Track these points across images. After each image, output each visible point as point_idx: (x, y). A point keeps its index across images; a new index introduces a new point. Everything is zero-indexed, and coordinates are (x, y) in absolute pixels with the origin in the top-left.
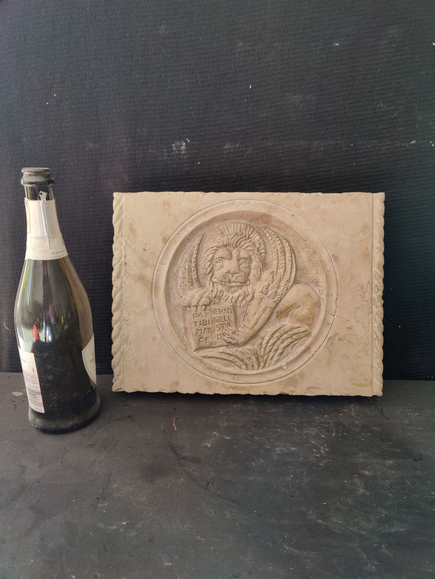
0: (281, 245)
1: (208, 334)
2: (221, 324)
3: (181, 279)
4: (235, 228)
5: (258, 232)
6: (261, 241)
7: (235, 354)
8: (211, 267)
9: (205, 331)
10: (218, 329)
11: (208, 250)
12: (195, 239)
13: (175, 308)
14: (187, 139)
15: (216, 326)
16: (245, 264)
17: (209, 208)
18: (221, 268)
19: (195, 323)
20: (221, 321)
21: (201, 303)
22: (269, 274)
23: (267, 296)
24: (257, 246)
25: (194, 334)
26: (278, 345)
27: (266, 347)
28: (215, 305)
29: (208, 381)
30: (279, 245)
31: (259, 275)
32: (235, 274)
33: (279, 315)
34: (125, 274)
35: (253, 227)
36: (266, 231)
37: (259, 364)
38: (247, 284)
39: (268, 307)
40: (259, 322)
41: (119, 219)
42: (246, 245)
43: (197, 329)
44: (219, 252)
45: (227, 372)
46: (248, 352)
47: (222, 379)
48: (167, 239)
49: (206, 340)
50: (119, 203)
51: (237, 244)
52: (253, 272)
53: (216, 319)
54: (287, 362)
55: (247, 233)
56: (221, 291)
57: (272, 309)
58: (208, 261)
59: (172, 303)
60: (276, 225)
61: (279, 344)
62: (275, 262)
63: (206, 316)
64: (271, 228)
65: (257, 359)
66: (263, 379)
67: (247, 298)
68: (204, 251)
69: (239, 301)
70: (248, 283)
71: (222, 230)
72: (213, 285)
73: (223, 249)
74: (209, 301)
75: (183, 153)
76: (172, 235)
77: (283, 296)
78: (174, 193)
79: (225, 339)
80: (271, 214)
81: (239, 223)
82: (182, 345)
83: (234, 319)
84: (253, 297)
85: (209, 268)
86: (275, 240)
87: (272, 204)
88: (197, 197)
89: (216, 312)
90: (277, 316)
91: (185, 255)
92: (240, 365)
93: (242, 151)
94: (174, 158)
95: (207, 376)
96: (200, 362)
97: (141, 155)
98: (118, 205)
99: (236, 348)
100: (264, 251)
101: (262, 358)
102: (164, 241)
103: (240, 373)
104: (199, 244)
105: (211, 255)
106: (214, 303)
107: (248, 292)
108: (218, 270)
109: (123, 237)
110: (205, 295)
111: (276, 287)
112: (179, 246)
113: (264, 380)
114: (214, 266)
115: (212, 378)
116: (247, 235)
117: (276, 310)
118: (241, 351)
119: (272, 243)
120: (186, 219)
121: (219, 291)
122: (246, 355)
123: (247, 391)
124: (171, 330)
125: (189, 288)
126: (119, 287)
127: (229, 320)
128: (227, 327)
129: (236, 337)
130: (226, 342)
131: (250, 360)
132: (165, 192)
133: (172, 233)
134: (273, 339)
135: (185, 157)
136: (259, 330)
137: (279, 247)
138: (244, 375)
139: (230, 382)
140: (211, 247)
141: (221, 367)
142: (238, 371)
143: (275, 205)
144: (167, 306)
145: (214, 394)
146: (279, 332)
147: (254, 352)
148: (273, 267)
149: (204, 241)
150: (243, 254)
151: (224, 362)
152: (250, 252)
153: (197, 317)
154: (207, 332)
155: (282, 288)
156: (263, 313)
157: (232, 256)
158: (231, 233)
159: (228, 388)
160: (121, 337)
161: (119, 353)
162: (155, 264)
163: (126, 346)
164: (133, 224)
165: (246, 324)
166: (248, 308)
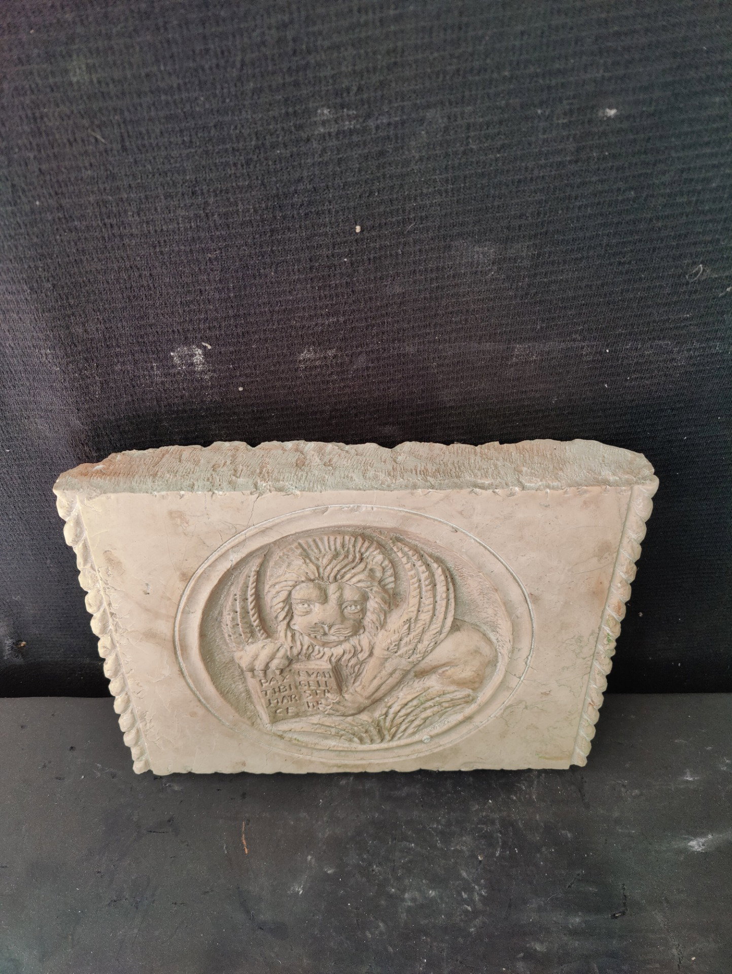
0: (427, 572)
5: (378, 548)
6: (386, 562)
8: (286, 609)
11: (277, 583)
12: (246, 568)
14: (204, 344)
16: (353, 607)
17: (271, 520)
18: (307, 614)
21: (272, 666)
23: (397, 654)
24: (378, 574)
27: (394, 718)
28: (298, 665)
29: (295, 760)
31: (382, 620)
32: (334, 626)
33: (419, 674)
34: (116, 630)
35: (370, 539)
36: (398, 548)
38: (358, 633)
39: (399, 669)
41: (77, 542)
42: (355, 580)
45: (327, 748)
47: (320, 756)
48: (190, 574)
50: (69, 509)
51: (337, 578)
52: (370, 616)
54: (430, 735)
55: (357, 550)
56: (309, 647)
58: (280, 602)
62: (413, 601)
66: (388, 754)
67: (360, 656)
68: (270, 584)
69: (345, 660)
70: (362, 630)
71: (305, 546)
73: (307, 585)
74: (287, 662)
75: (199, 368)
76: (199, 568)
77: (426, 654)
81: (338, 532)
82: (245, 720)
85: (283, 611)
86: (415, 564)
87: (410, 512)
90: (416, 676)
91: (232, 589)
93: (341, 364)
95: (293, 754)
98: (69, 515)
100: (392, 579)
101: (387, 730)
102: (185, 578)
103: (349, 749)
105: (285, 593)
106: (297, 663)
107: (362, 648)
108: (301, 615)
109: (95, 571)
110: (281, 654)
111: (416, 641)
112: (216, 585)
113: (392, 756)
114: (293, 609)
115: (302, 755)
117: (413, 671)
119: (408, 568)
120: (225, 540)
121: (305, 647)
123: (362, 768)
124: (222, 703)
125: (247, 641)
126: (109, 644)
129: (341, 708)
135: (206, 377)
136: (383, 697)
137: (423, 576)
138: (357, 751)
139: (334, 760)
140: (284, 580)
142: (347, 746)
145: (308, 773)
146: (419, 700)
148: (409, 611)
149: (268, 562)
150: (349, 594)
152: (364, 588)
153: (267, 684)
155: (426, 643)
156: (389, 678)
157: (326, 597)
158: (323, 551)
159: (330, 767)
160: (132, 713)
161: (134, 732)
162: (174, 615)
163: (144, 723)
164: (112, 551)
165: (358, 689)
166: (362, 667)
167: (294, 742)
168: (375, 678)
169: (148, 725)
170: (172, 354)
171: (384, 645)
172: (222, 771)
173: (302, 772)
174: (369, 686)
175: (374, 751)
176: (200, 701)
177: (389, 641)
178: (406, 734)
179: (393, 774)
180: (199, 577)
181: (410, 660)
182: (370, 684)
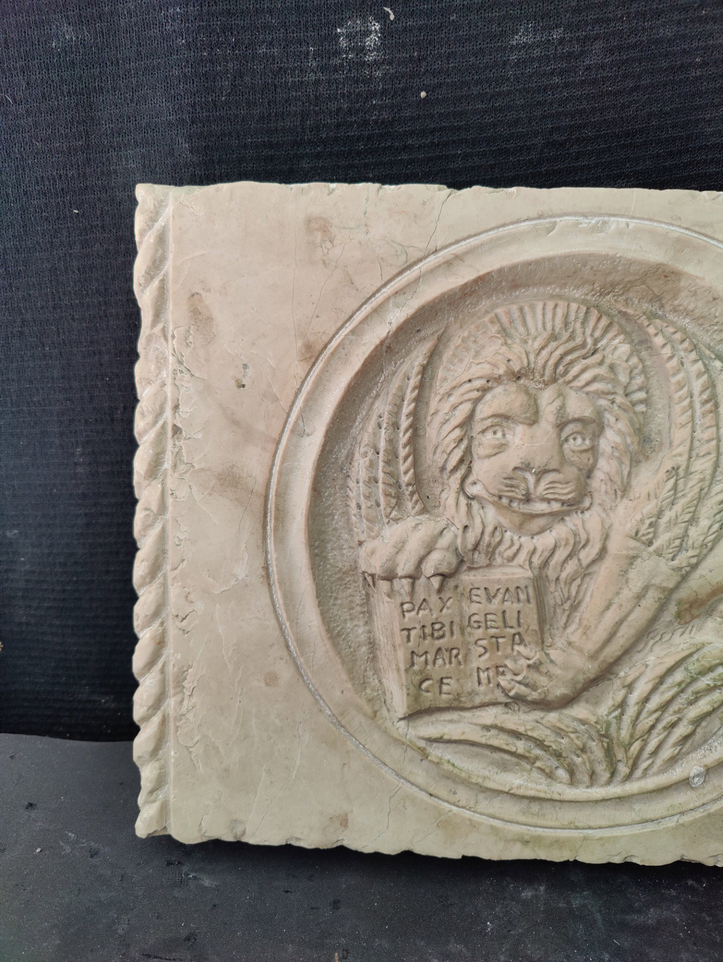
0: (705, 377)
1: (447, 666)
2: (492, 637)
3: (361, 484)
4: (549, 315)
5: (622, 331)
6: (634, 360)
7: (534, 734)
8: (463, 446)
9: (438, 657)
10: (482, 650)
11: (454, 388)
12: (409, 352)
13: (341, 579)
14: (386, 9)
15: (473, 640)
16: (579, 441)
17: (463, 243)
18: (500, 450)
19: (405, 633)
20: (492, 627)
21: (429, 568)
22: (662, 475)
23: (651, 549)
24: (623, 378)
25: (402, 667)
26: (680, 709)
27: (639, 714)
28: (473, 573)
29: (443, 818)
30: (699, 375)
31: (625, 477)
32: (546, 475)
33: (686, 609)
34: (175, 466)
35: (609, 315)
36: (656, 328)
37: (612, 770)
38: (582, 506)
39: (654, 585)
40: (620, 634)
41: (152, 278)
42: (587, 376)
43: (413, 652)
44: (494, 397)
45: (506, 790)
46: (578, 729)
47: (491, 811)
48: (319, 347)
49: (440, 687)
50: (153, 220)
51: (558, 371)
52: (605, 466)
53: (474, 618)
54: (706, 766)
55: (588, 331)
56: (496, 528)
57: (666, 593)
58: (456, 427)
59: (331, 561)
60: (691, 307)
61: (681, 706)
62: (680, 435)
63: (441, 611)
64: (671, 317)
65: (609, 752)
66: (624, 815)
67: (583, 555)
68: (442, 391)
69: (556, 563)
70: (587, 503)
71: (504, 320)
72: (469, 506)
73: (507, 386)
74: (454, 561)
75: (370, 58)
76: (334, 336)
77: (705, 551)
78: (345, 186)
79: (503, 683)
80: (680, 267)
81: (560, 297)
82: (362, 702)
83: (536, 622)
84: (603, 551)
85: (456, 451)
86: (684, 360)
87: (687, 232)
88: (424, 203)
89: (477, 595)
90: (679, 615)
91: (377, 404)
92: (551, 767)
93: (570, 54)
94: (340, 76)
95: (440, 802)
96: (420, 757)
97: (230, 65)
98: (150, 227)
99: (537, 715)
100: (642, 395)
101: (623, 750)
102: (309, 355)
103: (548, 796)
104: (425, 370)
105: (466, 408)
106: (470, 569)
107: (588, 535)
108: (489, 456)
109: (166, 339)
110: (444, 541)
111: (686, 519)
112: (357, 374)
113: (627, 820)
114: (475, 443)
115: (458, 806)
116: (590, 341)
117: (676, 596)
118: (554, 726)
119: (673, 368)
120: (386, 279)
121: (489, 529)
122: (572, 740)
123: (571, 851)
124: (327, 652)
125: (387, 517)
126: (154, 507)
127: (519, 625)
128: (509, 648)
129: (542, 680)
130: (507, 695)
131: (584, 756)
132: (313, 185)
133: (334, 329)
134: (663, 688)
135: (378, 74)
136: (618, 661)
137: (697, 385)
138: (560, 801)
139: (517, 823)
140: (467, 379)
141: (487, 773)
142: (543, 787)
143: (696, 235)
144: (314, 574)
145: (464, 857)
146: (686, 669)
147: (598, 731)
148: (674, 453)
149: (441, 358)
150: (577, 406)
151: (497, 756)
152: (600, 397)
153: (413, 613)
154: (444, 659)
155: (704, 523)
156: (634, 607)
157: (537, 412)
158: (533, 331)
159: (507, 841)
160: (162, 671)
161: (156, 720)
162: (276, 435)
163: (178, 698)
164: (204, 294)
165: (574, 638)
166: (585, 586)
167: (447, 767)
168: (608, 608)
169: (186, 702)
170: (339, 30)
171: (630, 527)
172: (298, 839)
173: (454, 853)
174: (596, 627)
175: (597, 802)
176: (288, 647)
177: (639, 517)
178: (659, 762)
179: (629, 869)
180: (333, 354)
181: (676, 563)
182: (599, 622)
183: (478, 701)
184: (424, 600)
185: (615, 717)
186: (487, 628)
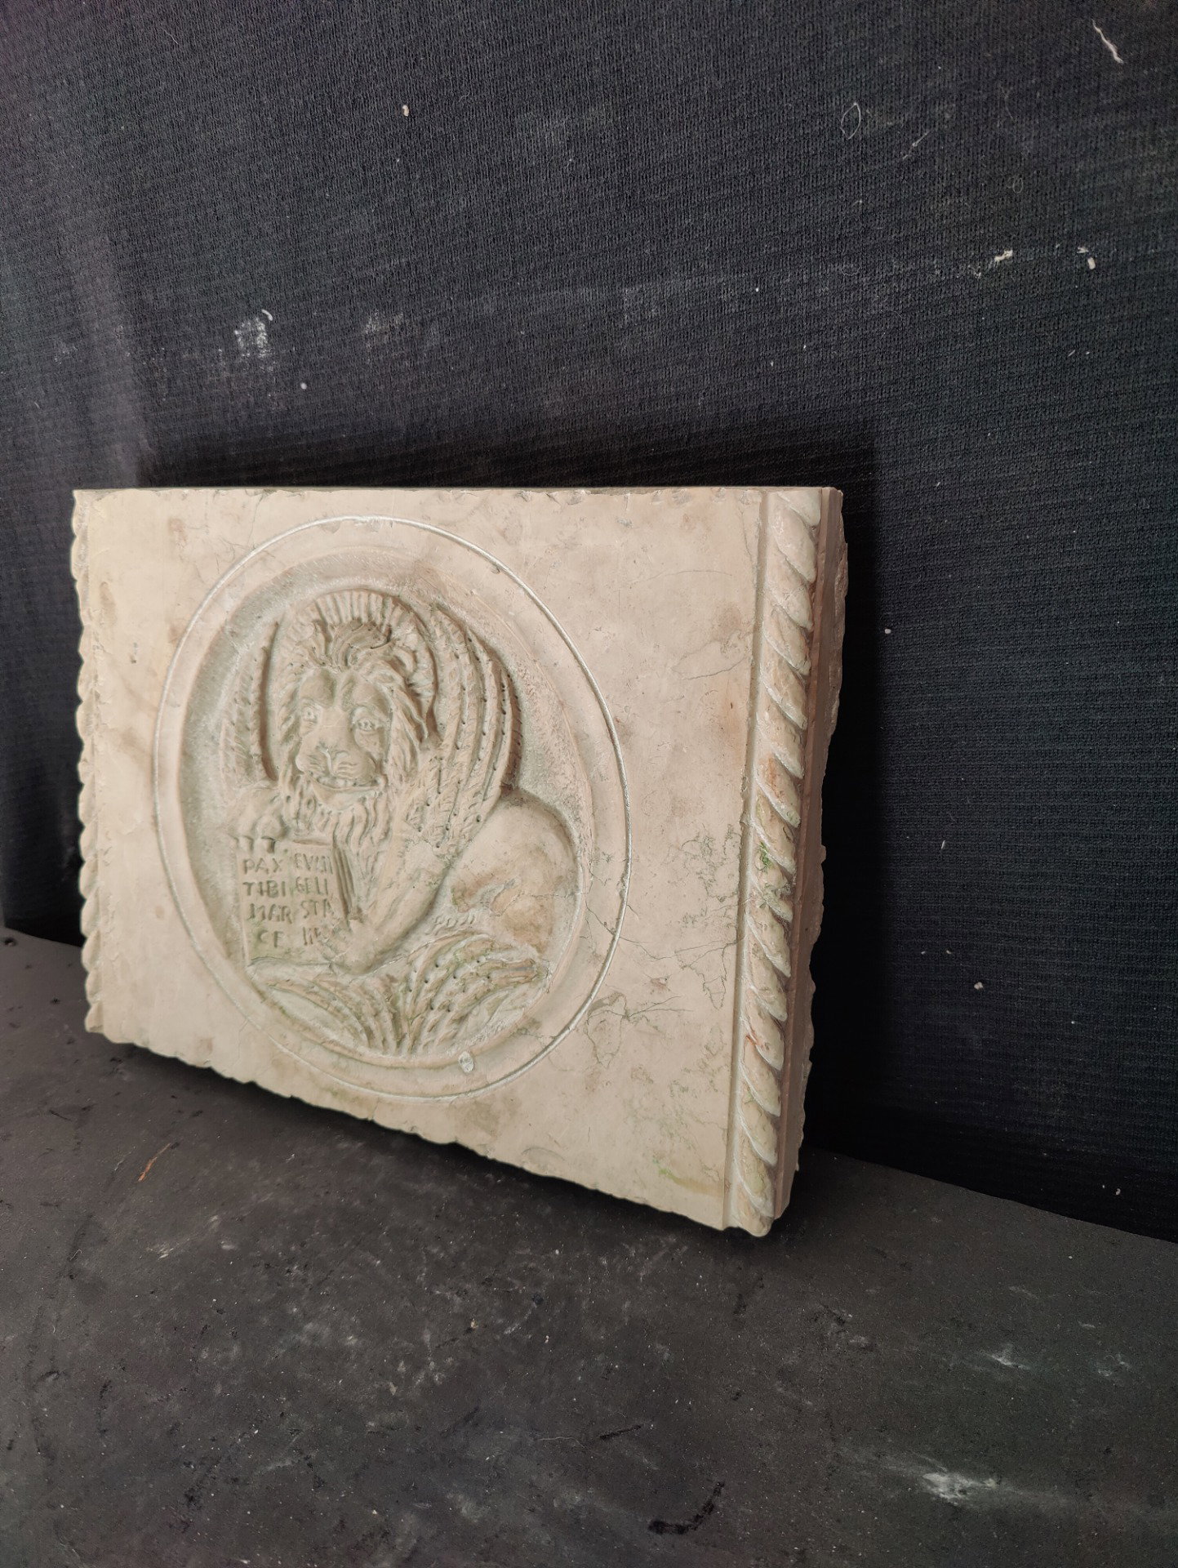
1: (281, 922)
2: (311, 900)
6: (422, 651)
8: (289, 723)
9: (273, 913)
10: (305, 912)
12: (257, 635)
14: (264, 311)
15: (299, 902)
16: (369, 725)
17: (272, 541)
18: (310, 730)
19: (247, 887)
20: (311, 892)
21: (260, 831)
22: (428, 764)
23: (420, 834)
25: (245, 917)
26: (452, 992)
27: (420, 990)
28: (297, 839)
29: (276, 1057)
30: (466, 668)
32: (338, 755)
33: (460, 898)
35: (404, 605)
37: (399, 1040)
39: (426, 869)
40: (399, 911)
43: (253, 905)
44: (307, 680)
45: (320, 1041)
48: (180, 631)
49: (275, 940)
51: (349, 659)
52: (393, 751)
53: (299, 882)
54: (472, 1052)
55: (387, 621)
56: (309, 801)
57: (436, 878)
58: (283, 706)
59: (204, 817)
61: (453, 990)
63: (275, 871)
64: (453, 608)
66: (407, 1085)
67: (373, 833)
69: (355, 837)
70: (382, 783)
71: (322, 608)
72: (295, 779)
73: (314, 671)
74: (278, 827)
76: (190, 621)
77: (464, 842)
79: (318, 945)
80: (433, 564)
83: (337, 890)
84: (387, 832)
85: (284, 726)
89: (300, 860)
90: (455, 903)
92: (356, 1028)
93: (413, 339)
94: (244, 373)
95: (274, 1043)
96: (260, 1000)
97: (165, 371)
99: (348, 978)
101: (407, 1024)
102: (174, 637)
103: (351, 1054)
104: (267, 651)
105: (290, 688)
106: (296, 835)
107: (377, 814)
108: (305, 734)
110: (272, 808)
111: (448, 808)
113: (412, 1090)
114: (301, 721)
115: (287, 1049)
116: (385, 630)
120: (222, 572)
121: (304, 801)
123: (368, 1110)
124: (193, 894)
125: (239, 782)
127: (327, 894)
128: (322, 912)
130: (323, 956)
131: (378, 1022)
133: (190, 616)
134: (436, 970)
136: (405, 936)
137: (466, 676)
138: (362, 1061)
139: (329, 1073)
140: (289, 663)
142: (350, 1046)
143: (444, 533)
145: (291, 1097)
146: (454, 954)
150: (362, 693)
151: (320, 1011)
153: (254, 870)
154: (277, 917)
155: (462, 813)
156: (410, 887)
157: (333, 694)
159: (322, 1090)
161: (94, 934)
162: (156, 705)
163: (105, 918)
164: (109, 583)
167: (278, 1013)
170: (236, 332)
171: (404, 811)
172: (183, 1055)
173: (284, 1091)
176: (170, 886)
178: (437, 1038)
180: (190, 636)
181: (440, 850)
183: (305, 957)
184: (261, 859)
185: (402, 991)
186: (308, 892)
